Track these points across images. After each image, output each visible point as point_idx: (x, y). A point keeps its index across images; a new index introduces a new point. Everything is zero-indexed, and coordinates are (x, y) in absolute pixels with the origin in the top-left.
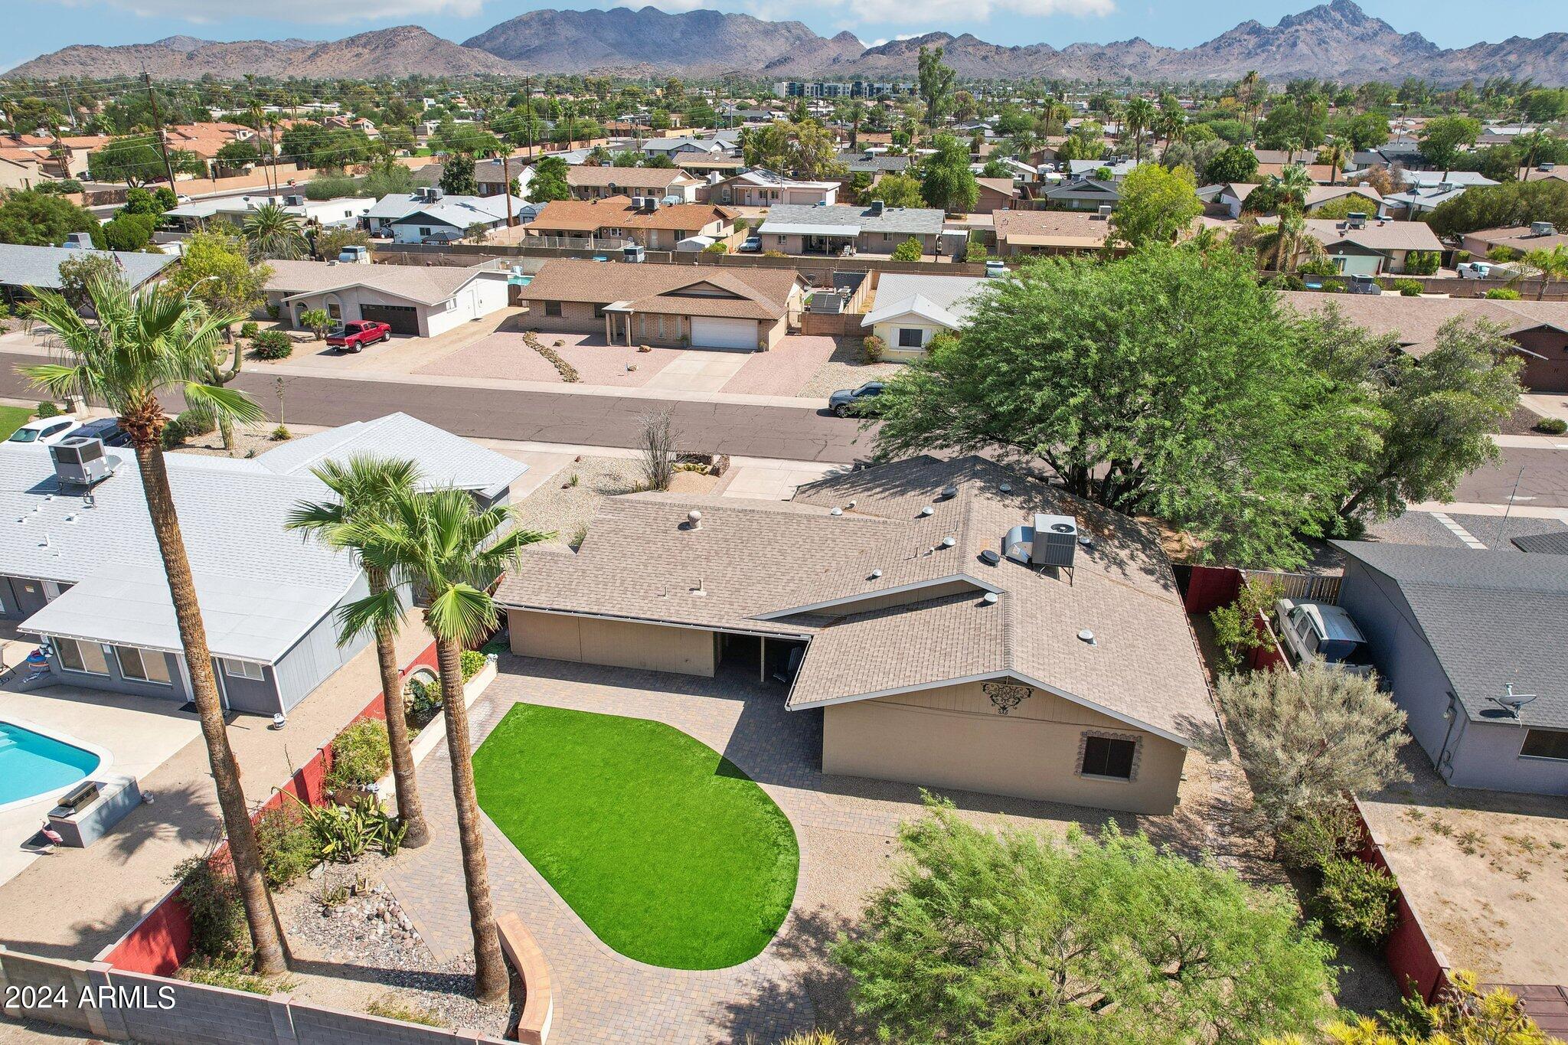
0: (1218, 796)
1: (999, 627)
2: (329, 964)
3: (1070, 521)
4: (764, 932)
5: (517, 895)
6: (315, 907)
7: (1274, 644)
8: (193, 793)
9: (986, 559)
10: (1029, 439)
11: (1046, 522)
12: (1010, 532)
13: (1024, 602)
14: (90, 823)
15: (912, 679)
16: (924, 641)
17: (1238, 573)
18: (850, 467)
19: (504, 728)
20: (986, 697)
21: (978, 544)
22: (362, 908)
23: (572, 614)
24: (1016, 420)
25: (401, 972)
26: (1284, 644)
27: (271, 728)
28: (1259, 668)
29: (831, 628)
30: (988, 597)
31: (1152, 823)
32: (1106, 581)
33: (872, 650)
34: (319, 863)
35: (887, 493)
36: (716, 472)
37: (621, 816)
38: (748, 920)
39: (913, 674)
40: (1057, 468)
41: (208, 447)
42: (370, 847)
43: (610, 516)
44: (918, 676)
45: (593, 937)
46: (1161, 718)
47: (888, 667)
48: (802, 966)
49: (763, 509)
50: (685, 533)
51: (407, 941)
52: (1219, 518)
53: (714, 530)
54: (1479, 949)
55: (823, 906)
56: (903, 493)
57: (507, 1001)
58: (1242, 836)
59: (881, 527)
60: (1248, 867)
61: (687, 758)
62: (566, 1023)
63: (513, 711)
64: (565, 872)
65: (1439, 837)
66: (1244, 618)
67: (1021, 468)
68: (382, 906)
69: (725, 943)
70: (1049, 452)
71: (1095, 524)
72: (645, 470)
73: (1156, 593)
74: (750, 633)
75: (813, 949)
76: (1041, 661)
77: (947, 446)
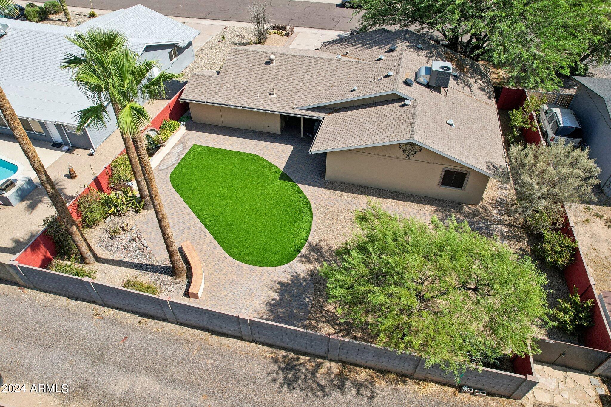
0: (501, 197)
1: (410, 118)
2: (113, 260)
3: (449, 64)
4: (295, 251)
5: (191, 232)
6: (107, 235)
7: (536, 128)
8: (57, 184)
9: (407, 83)
10: (434, 21)
11: (437, 65)
12: (420, 69)
13: (423, 105)
14: (14, 197)
15: (367, 142)
16: (374, 123)
17: (524, 91)
18: (349, 33)
19: (188, 156)
20: (400, 151)
21: (404, 75)
22: (127, 236)
23: (216, 105)
24: (428, 12)
25: (142, 264)
26: (541, 128)
27: (89, 155)
28: (531, 143)
29: (333, 114)
30: (406, 102)
31: (469, 208)
32: (463, 94)
33: (350, 126)
34: (109, 216)
35: (364, 47)
36: (287, 35)
37: (237, 197)
38: (289, 245)
39: (368, 139)
40: (446, 37)
41: (60, 20)
42: (130, 209)
43: (233, 58)
44: (370, 140)
45: (223, 251)
46: (481, 163)
47: (357, 135)
48: (311, 267)
49: (305, 55)
50: (268, 66)
51: (145, 251)
52: (521, 65)
53: (281, 65)
54: (606, 270)
55: (321, 240)
56: (371, 47)
57: (186, 278)
58: (509, 216)
59: (359, 65)
60: (509, 230)
61: (267, 172)
62: (210, 288)
63: (192, 148)
64: (212, 222)
65: (597, 220)
66: (524, 115)
67: (428, 35)
68: (135, 235)
69: (278, 256)
70: (442, 29)
71: (460, 66)
72: (255, 33)
73: (485, 101)
74: (296, 115)
75: (316, 259)
76: (428, 135)
77: (394, 24)
